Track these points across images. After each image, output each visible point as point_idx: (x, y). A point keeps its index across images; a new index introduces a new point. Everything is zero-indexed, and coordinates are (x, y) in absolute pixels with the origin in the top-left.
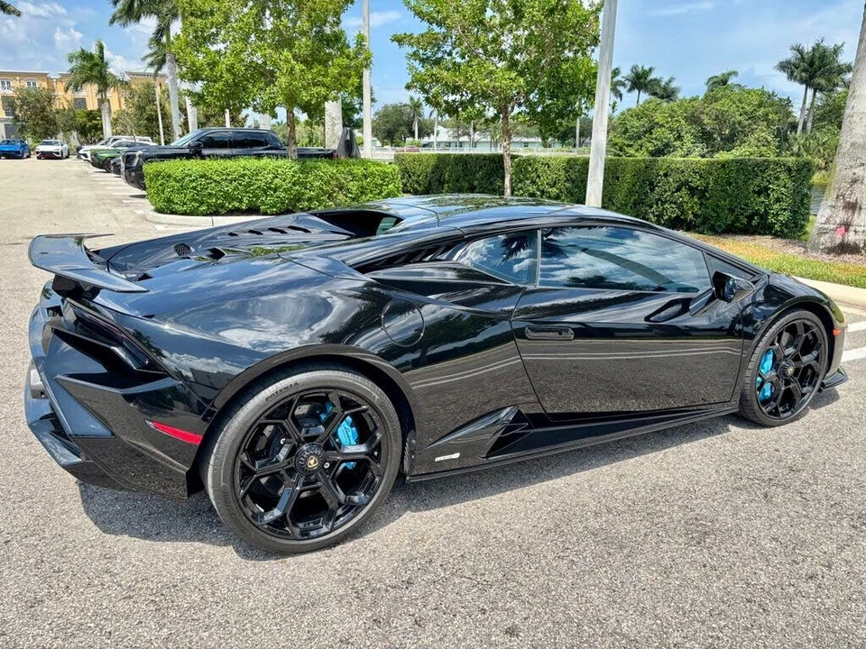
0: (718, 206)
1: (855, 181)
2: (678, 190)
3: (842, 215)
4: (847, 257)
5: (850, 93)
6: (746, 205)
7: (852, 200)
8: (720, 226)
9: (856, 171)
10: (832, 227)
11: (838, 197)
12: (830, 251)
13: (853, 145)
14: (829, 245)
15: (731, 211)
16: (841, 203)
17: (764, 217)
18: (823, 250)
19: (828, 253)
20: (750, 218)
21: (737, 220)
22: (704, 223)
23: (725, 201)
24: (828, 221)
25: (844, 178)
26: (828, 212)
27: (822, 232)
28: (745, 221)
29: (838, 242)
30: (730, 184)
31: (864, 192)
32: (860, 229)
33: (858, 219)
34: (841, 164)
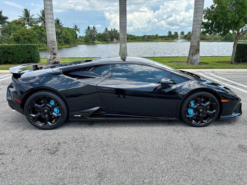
0: (18, 57)
1: (53, 49)
2: (4, 53)
3: (53, 56)
5: (47, 30)
6: (26, 56)
7: (54, 53)
8: (20, 62)
9: (53, 46)
10: (52, 59)
11: (51, 52)
13: (51, 41)
14: (52, 63)
15: (22, 58)
16: (52, 54)
17: (31, 58)
20: (28, 59)
21: (24, 59)
22: (15, 62)
24: (51, 58)
25: (51, 48)
26: (50, 56)
27: (50, 60)
28: (27, 60)
29: (54, 62)
30: (20, 51)
31: (56, 51)
32: (57, 59)
33: (56, 56)
34: (49, 45)
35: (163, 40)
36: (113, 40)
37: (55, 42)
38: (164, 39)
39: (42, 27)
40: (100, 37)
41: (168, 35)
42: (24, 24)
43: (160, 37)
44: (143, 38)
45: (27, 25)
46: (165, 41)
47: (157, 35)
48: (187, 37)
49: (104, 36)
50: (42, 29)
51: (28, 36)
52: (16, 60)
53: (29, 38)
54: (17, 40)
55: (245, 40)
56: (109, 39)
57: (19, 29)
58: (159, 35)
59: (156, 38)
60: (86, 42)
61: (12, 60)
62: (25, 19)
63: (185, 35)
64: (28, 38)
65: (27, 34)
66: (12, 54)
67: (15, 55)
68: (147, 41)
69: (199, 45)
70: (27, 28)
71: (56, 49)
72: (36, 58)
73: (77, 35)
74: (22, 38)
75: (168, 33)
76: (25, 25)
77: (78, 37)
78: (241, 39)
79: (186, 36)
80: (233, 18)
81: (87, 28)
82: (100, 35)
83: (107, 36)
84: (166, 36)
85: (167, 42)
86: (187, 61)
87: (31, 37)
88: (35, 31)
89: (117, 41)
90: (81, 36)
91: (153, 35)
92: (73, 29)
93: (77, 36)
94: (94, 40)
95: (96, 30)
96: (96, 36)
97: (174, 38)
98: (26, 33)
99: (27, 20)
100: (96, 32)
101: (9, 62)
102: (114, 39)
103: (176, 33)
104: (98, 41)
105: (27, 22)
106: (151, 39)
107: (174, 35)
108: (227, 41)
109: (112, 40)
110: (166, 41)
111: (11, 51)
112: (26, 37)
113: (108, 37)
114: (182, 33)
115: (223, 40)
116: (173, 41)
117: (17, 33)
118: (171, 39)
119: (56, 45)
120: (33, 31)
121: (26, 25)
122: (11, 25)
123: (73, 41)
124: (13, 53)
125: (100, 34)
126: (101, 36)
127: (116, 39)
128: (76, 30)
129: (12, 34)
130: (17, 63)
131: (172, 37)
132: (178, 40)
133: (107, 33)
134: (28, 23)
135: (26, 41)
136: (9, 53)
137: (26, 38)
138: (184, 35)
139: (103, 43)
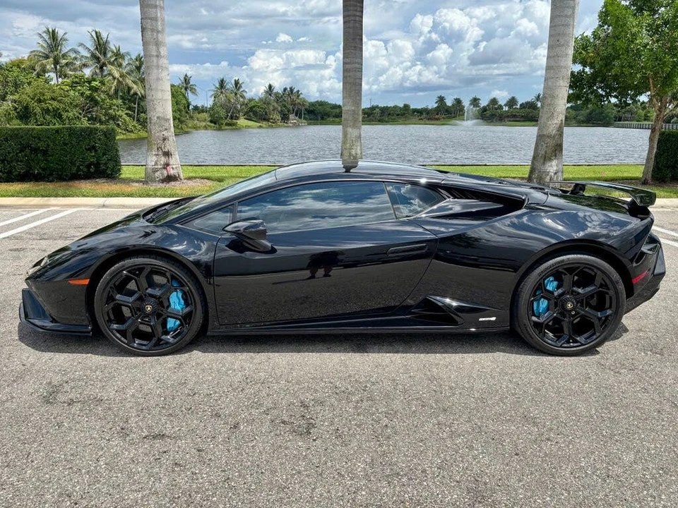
0: (60, 160)
1: (164, 139)
2: (22, 151)
3: (163, 160)
4: (173, 183)
6: (83, 158)
7: (166, 150)
8: (66, 175)
9: (164, 133)
10: (160, 167)
11: (158, 149)
12: (163, 181)
13: (158, 118)
14: (161, 178)
15: (73, 163)
16: (160, 153)
17: (97, 165)
18: (158, 181)
19: (163, 183)
20: (89, 167)
21: (79, 169)
22: (52, 174)
23: (66, 157)
24: (156, 164)
25: (158, 137)
26: (154, 158)
27: (155, 171)
28: (85, 170)
29: (166, 175)
30: (66, 144)
31: (171, 145)
32: (174, 166)
33: (172, 161)
34: (155, 129)
35: (421, 119)
36: (288, 119)
37: (169, 120)
38: (425, 116)
39: (95, 80)
40: (251, 109)
41: (436, 105)
42: (44, 71)
43: (415, 111)
44: (369, 115)
45: (53, 75)
46: (428, 122)
47: (406, 106)
48: (488, 113)
49: (262, 108)
50: (94, 84)
51: (55, 104)
52: (54, 171)
53: (58, 109)
54: (25, 114)
55: (642, 123)
56: (277, 117)
57: (29, 84)
58: (412, 107)
59: (403, 115)
60: (215, 123)
61: (44, 169)
62: (47, 57)
63: (482, 106)
64: (53, 108)
65: (53, 99)
66: (45, 153)
67: (52, 156)
68: (379, 121)
69: (561, 135)
70: (52, 83)
71: (171, 139)
72: (110, 165)
73: (189, 104)
74: (38, 110)
75: (436, 103)
76: (47, 75)
77: (191, 107)
78: (631, 120)
79: (485, 109)
80: (659, 64)
81: (218, 85)
82: (252, 104)
83: (271, 108)
84: (430, 107)
85: (433, 124)
86: (527, 176)
87: (62, 106)
88: (74, 90)
89: (298, 121)
90: (199, 105)
91: (395, 107)
92: (178, 86)
93: (188, 107)
94: (236, 116)
95: (241, 90)
96: (241, 105)
97: (453, 115)
98: (48, 96)
99: (52, 59)
100: (243, 97)
101: (33, 174)
102: (292, 116)
103: (458, 101)
104: (247, 119)
105: (52, 66)
106: (390, 116)
107: (453, 105)
108: (593, 123)
109: (285, 118)
110: (433, 122)
111: (42, 145)
112: (50, 107)
113: (273, 110)
114: (475, 101)
115: (583, 122)
116: (450, 123)
117: (24, 96)
118: (443, 116)
119: (172, 129)
120: (67, 91)
121: (49, 74)
122: (7, 72)
123: (179, 119)
124: (47, 151)
125: (251, 100)
126: (254, 107)
127: (296, 115)
128: (186, 89)
129: (10, 97)
130: (57, 178)
131: (447, 111)
132: (464, 120)
133: (270, 100)
134: (56, 68)
135: (48, 117)
136: (36, 150)
137: (48, 108)
138: (479, 106)
139: (261, 127)
